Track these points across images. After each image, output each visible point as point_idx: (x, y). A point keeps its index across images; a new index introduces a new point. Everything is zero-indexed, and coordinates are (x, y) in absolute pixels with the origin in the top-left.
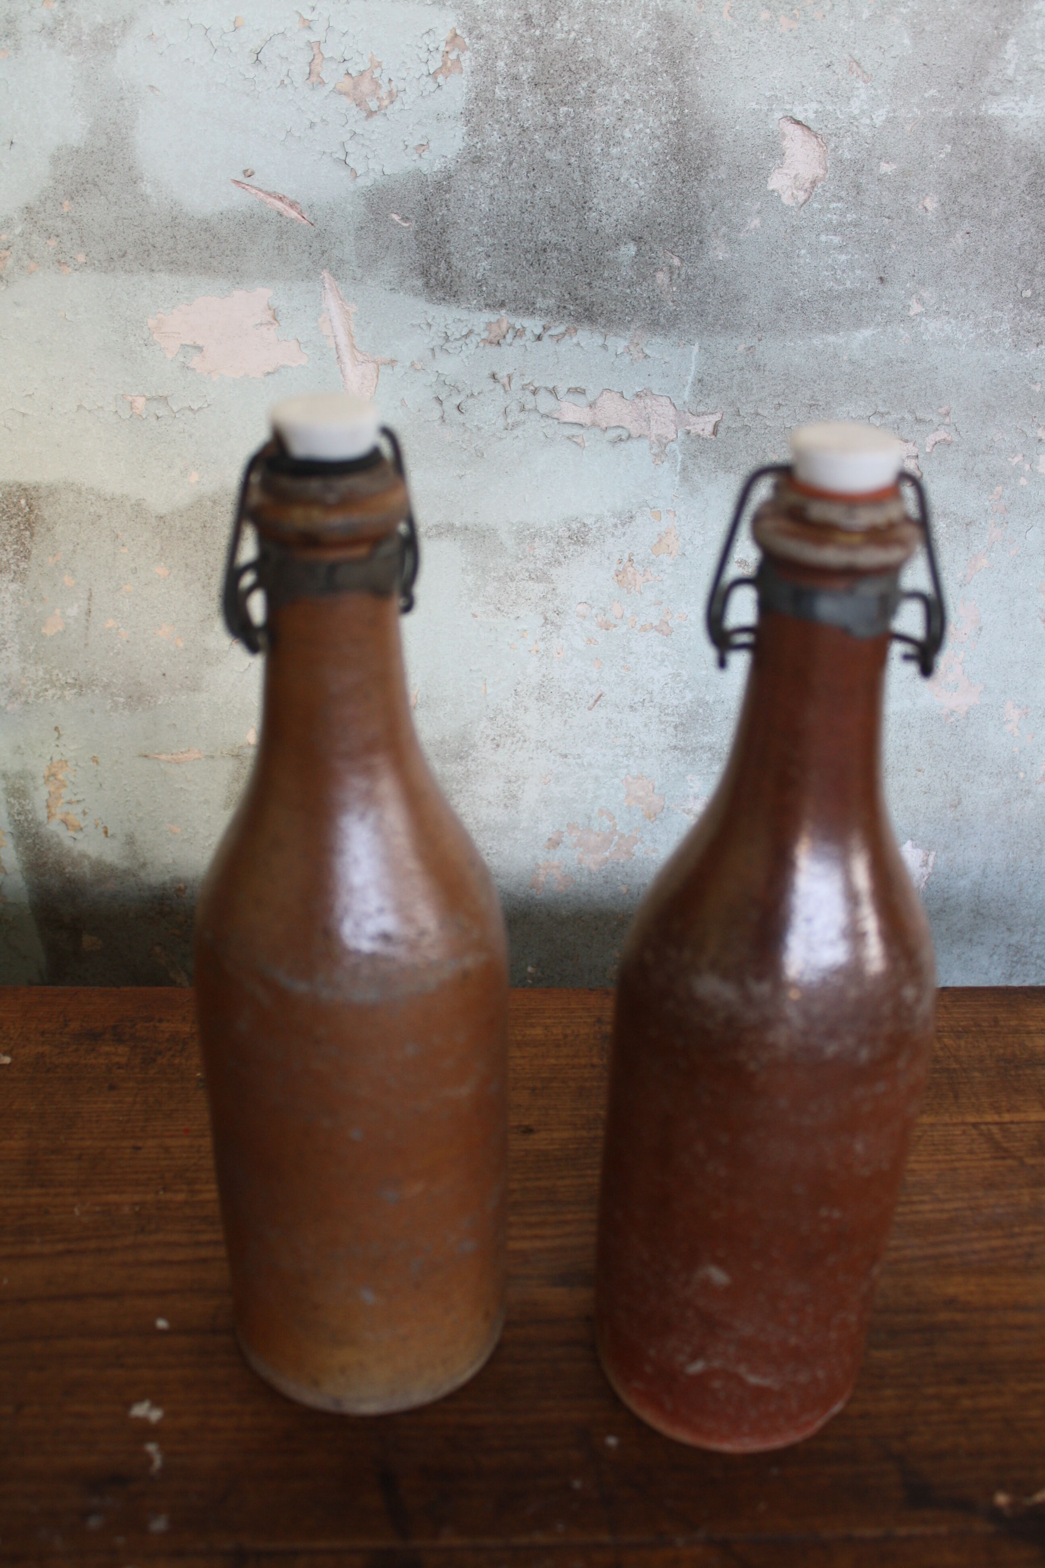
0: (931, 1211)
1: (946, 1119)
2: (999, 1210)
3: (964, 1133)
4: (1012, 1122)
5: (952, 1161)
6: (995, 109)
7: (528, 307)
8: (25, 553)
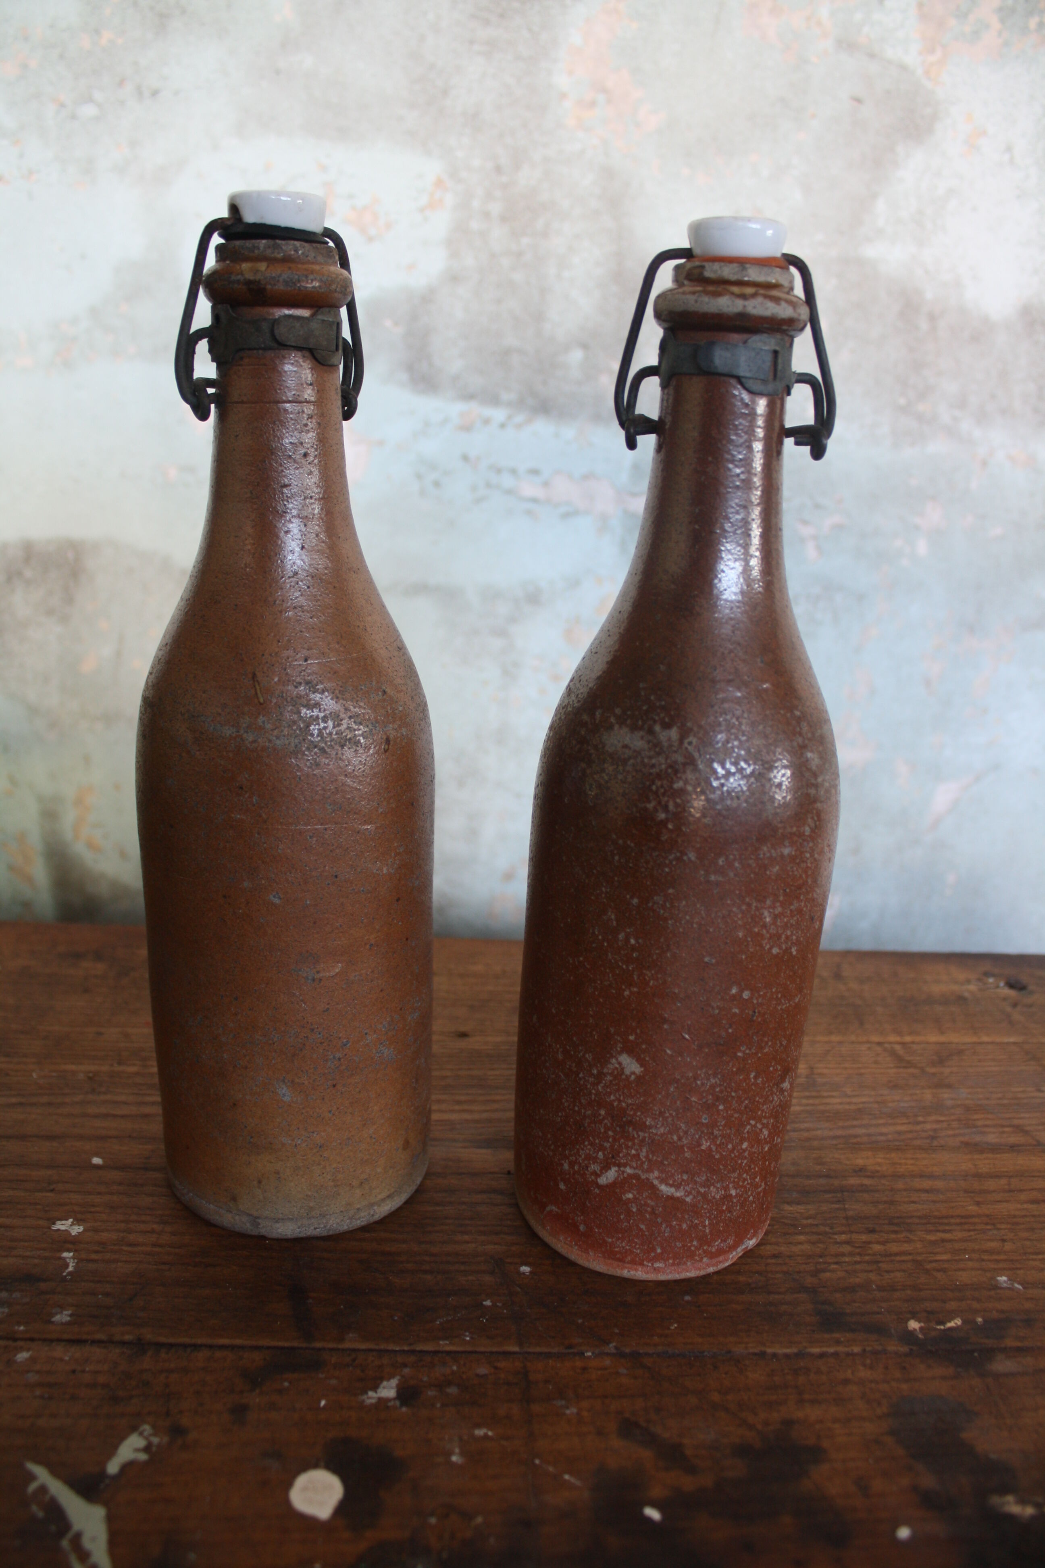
0: (841, 1103)
1: (853, 1038)
2: (902, 1104)
3: (869, 1048)
4: (913, 1043)
5: (859, 1068)
6: (870, 252)
7: (494, 400)
8: (69, 600)
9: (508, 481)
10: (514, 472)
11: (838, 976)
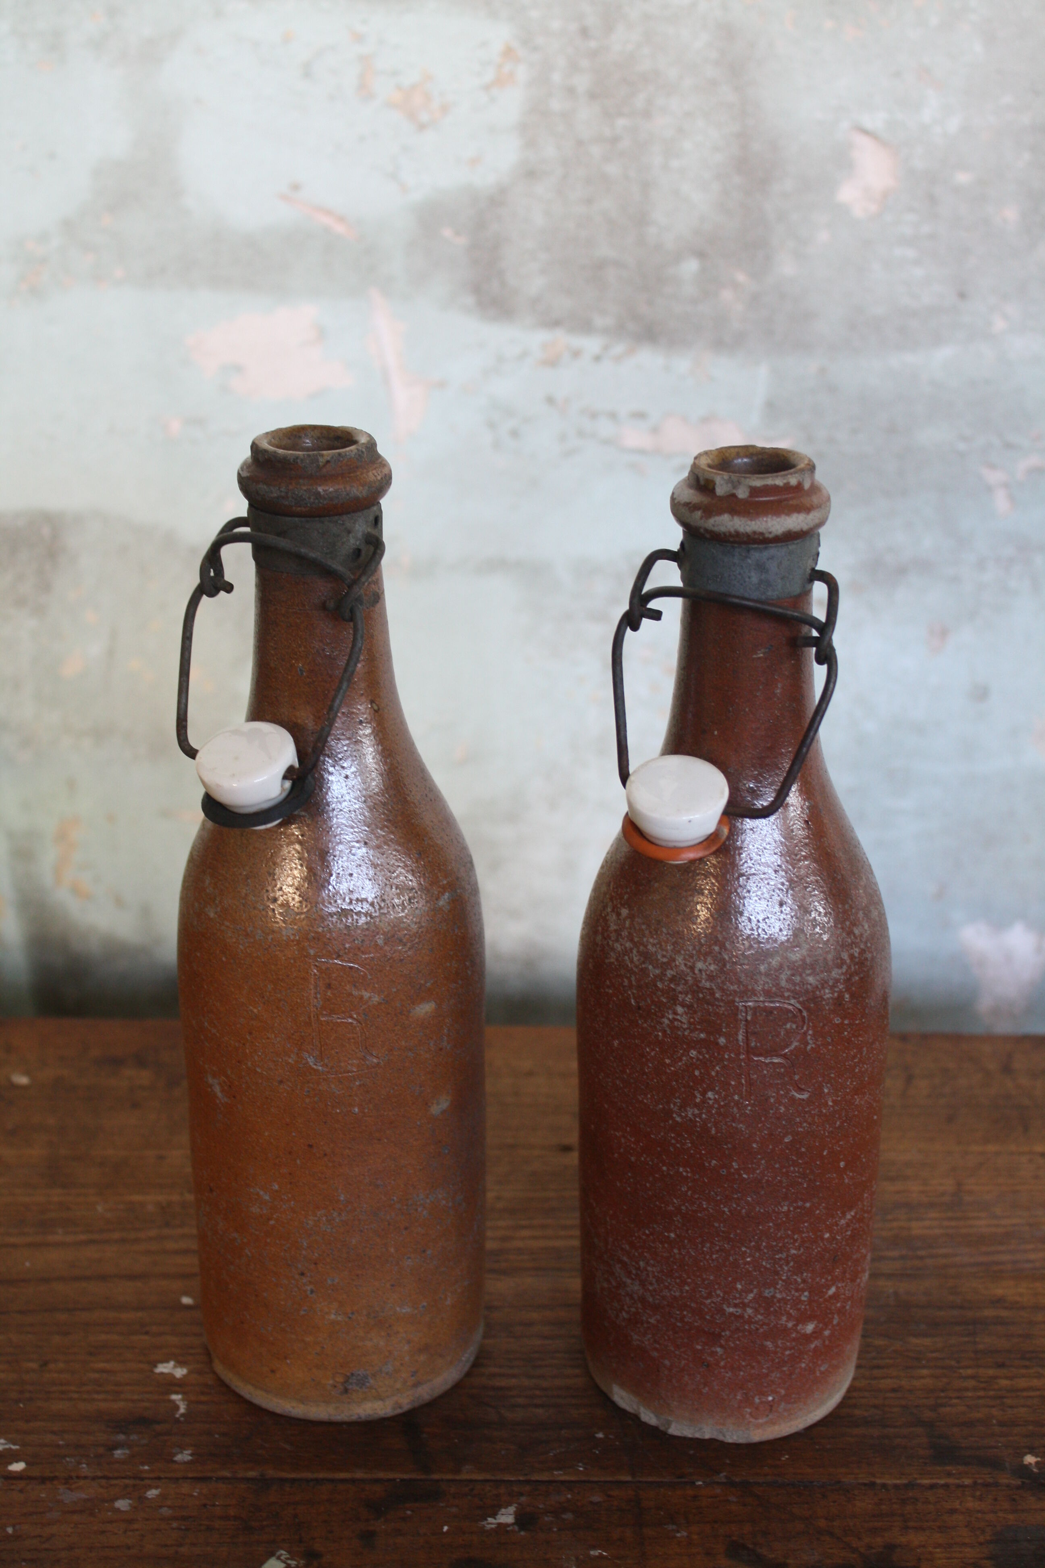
7: (585, 327)
8: (45, 587)
9: (605, 428)
10: (613, 416)
11: (1007, 1070)
